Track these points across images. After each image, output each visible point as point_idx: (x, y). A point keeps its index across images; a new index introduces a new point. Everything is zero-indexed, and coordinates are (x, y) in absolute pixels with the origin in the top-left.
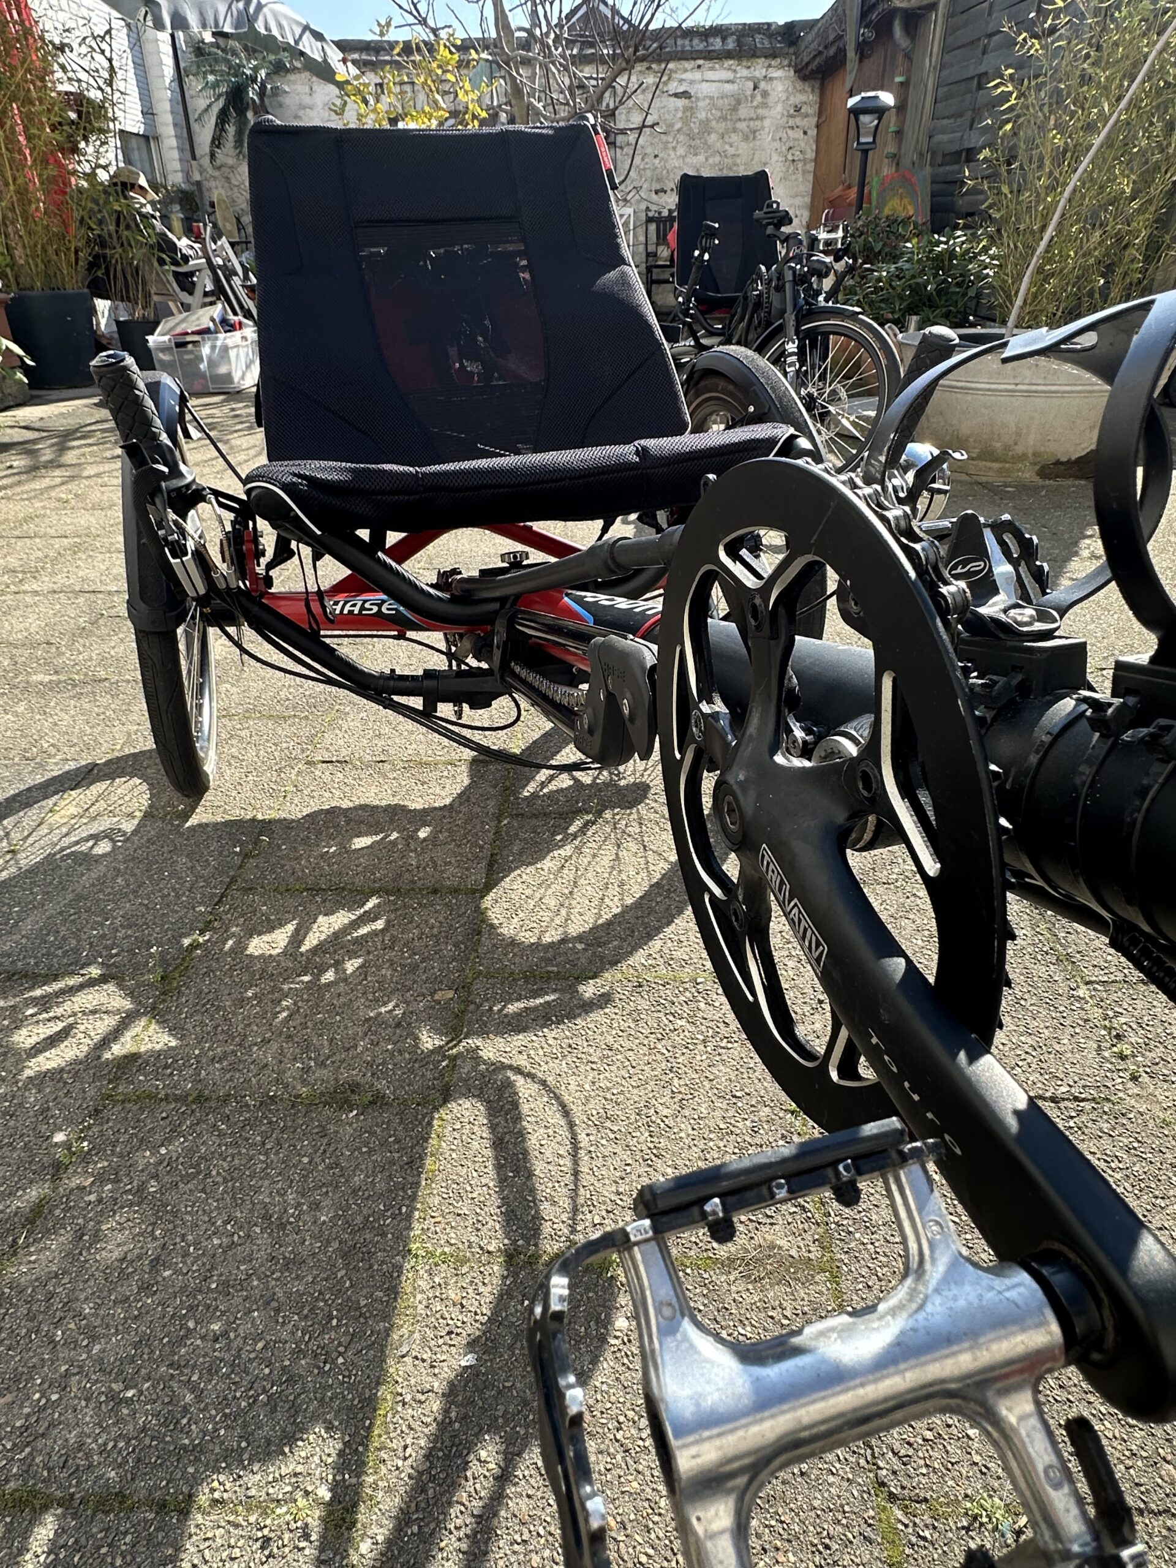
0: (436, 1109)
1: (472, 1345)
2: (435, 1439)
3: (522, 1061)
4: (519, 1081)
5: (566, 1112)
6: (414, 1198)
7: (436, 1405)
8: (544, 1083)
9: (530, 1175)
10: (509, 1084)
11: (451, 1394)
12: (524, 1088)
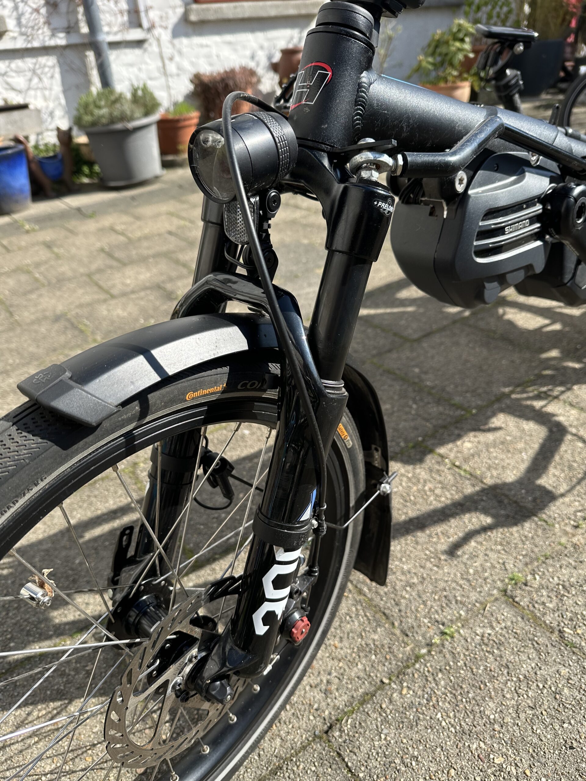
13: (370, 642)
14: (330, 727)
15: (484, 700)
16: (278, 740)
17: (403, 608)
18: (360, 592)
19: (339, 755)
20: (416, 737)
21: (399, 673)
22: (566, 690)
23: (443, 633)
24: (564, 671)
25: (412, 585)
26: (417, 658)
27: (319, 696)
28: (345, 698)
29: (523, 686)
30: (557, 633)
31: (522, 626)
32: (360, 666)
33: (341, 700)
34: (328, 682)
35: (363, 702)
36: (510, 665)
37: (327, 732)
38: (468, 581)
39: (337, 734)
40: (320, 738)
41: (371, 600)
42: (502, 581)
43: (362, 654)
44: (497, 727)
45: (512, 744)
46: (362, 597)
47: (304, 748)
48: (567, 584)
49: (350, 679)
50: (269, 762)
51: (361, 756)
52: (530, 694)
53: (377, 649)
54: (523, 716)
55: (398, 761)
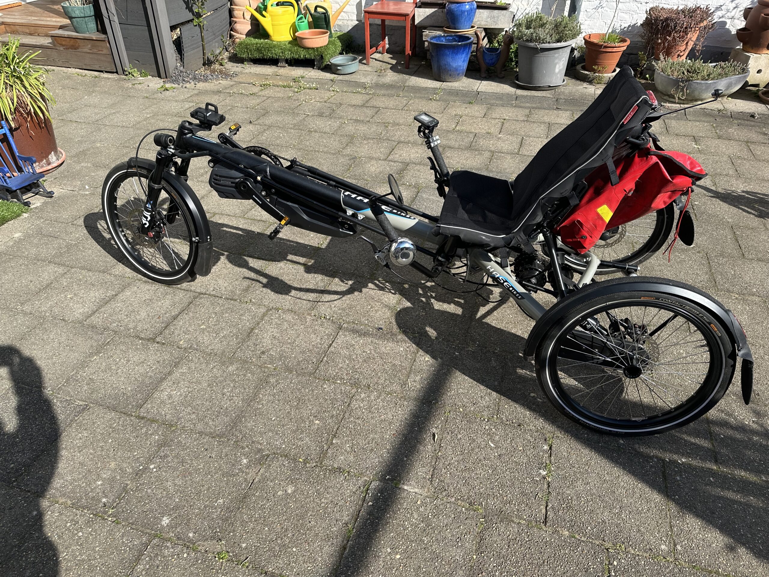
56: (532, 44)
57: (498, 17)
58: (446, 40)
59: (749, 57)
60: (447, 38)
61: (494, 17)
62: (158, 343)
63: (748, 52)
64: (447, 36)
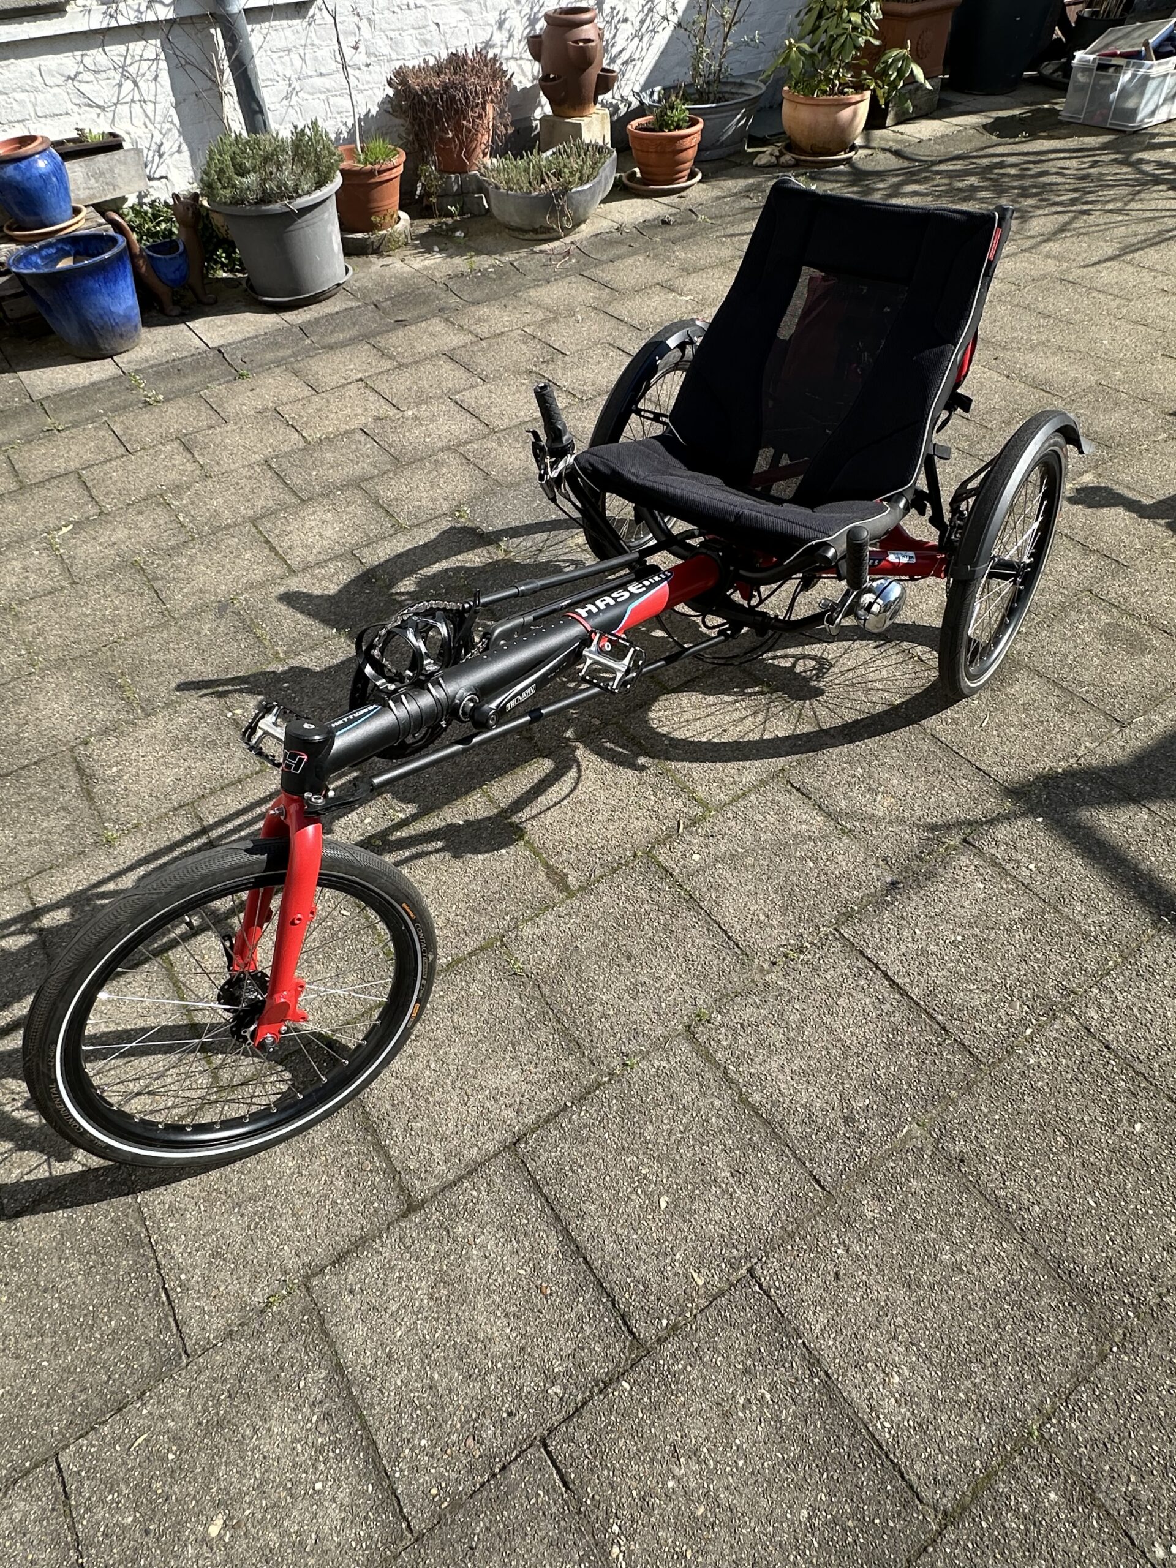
0: (540, 756)
1: (466, 821)
2: (435, 831)
3: (584, 764)
4: (575, 769)
5: (572, 791)
6: (501, 775)
7: (443, 824)
8: (580, 776)
9: (537, 797)
10: (570, 768)
11: (449, 825)
12: (573, 773)
13: (561, 1069)
14: (518, 1140)
15: (645, 1123)
16: (476, 1149)
17: (595, 1039)
18: (559, 1021)
19: (523, 1162)
20: (586, 1150)
21: (581, 1098)
22: (714, 1120)
23: (625, 1064)
24: (717, 1103)
25: (606, 1016)
26: (599, 1085)
27: (513, 1115)
28: (533, 1117)
29: (680, 1114)
30: (722, 1069)
31: (696, 1061)
32: (549, 1090)
33: (530, 1119)
34: (521, 1103)
35: (547, 1121)
36: (674, 1096)
37: (515, 1144)
38: (659, 1014)
39: (523, 1146)
40: (509, 1148)
41: (567, 1029)
42: (689, 1017)
43: (552, 1080)
44: (650, 1146)
45: (659, 1159)
46: (560, 1026)
47: (495, 1155)
48: (746, 1023)
49: (540, 1102)
50: (467, 1165)
51: (540, 1163)
52: (684, 1121)
53: (566, 1075)
54: (673, 1138)
55: (567, 1168)
56: (276, 207)
57: (111, 170)
58: (42, 258)
59: (579, 126)
60: (44, 253)
61: (102, 174)
62: (660, 1341)
63: (570, 117)
64: (41, 248)
